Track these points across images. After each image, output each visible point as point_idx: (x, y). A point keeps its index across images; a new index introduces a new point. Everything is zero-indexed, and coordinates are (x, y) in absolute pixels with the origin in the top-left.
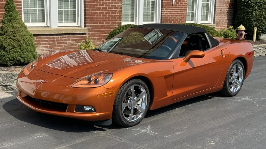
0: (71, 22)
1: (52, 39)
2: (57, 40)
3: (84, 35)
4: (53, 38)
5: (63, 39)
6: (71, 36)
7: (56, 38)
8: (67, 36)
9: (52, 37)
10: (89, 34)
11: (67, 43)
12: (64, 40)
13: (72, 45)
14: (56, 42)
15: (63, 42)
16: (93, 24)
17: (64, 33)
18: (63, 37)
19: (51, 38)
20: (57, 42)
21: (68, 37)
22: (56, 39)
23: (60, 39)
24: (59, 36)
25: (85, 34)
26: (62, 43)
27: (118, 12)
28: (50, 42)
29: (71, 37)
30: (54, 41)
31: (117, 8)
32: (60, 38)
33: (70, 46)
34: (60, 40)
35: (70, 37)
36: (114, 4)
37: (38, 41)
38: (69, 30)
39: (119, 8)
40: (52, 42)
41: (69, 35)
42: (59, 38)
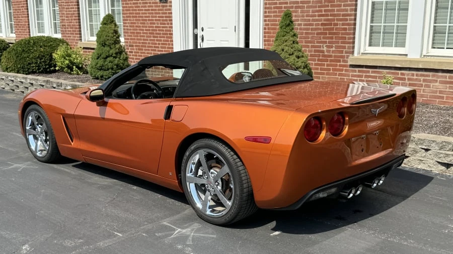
0: (447, 48)
1: (400, 76)
2: (409, 79)
4: (402, 74)
5: (422, 78)
6: (440, 74)
7: (408, 75)
8: (431, 74)
9: (400, 72)
11: (430, 87)
12: (424, 80)
13: (441, 92)
14: (407, 82)
15: (422, 85)
17: (421, 66)
18: (422, 75)
19: (398, 74)
20: (408, 82)
21: (433, 76)
22: (406, 77)
23: (415, 77)
24: (415, 73)
26: (420, 85)
28: (395, 81)
29: (442, 76)
30: (403, 80)
32: (417, 75)
33: (434, 92)
34: (416, 79)
35: (438, 77)
37: (375, 77)
38: (434, 63)
40: (398, 81)
41: (437, 72)
42: (413, 75)
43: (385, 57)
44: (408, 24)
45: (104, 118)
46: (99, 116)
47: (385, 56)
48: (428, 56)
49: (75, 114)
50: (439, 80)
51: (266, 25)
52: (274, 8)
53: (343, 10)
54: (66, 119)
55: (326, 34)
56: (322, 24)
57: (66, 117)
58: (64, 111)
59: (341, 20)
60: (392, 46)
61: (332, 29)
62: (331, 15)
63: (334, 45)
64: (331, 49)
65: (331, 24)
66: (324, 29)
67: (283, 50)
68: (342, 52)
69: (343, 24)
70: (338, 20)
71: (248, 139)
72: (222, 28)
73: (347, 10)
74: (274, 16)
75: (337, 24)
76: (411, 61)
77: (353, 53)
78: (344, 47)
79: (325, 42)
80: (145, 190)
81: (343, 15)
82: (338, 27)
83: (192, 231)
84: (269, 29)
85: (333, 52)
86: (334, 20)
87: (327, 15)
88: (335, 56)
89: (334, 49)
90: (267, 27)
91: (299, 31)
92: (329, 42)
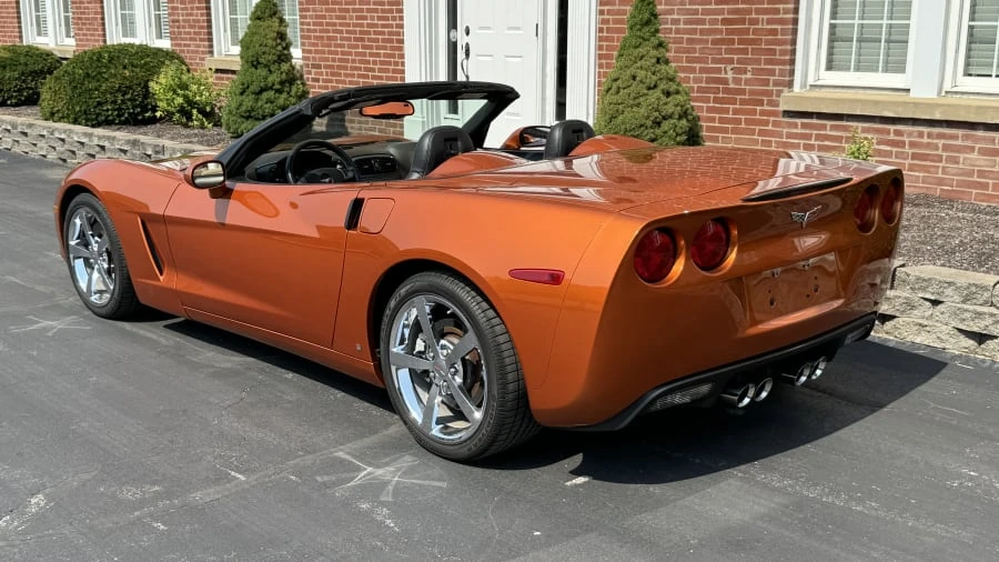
1: (892, 137)
2: (912, 144)
4: (898, 133)
5: (941, 142)
6: (980, 133)
7: (910, 134)
8: (960, 132)
9: (892, 128)
11: (958, 163)
12: (946, 148)
13: (981, 174)
14: (907, 149)
15: (941, 156)
17: (938, 116)
18: (940, 136)
19: (888, 132)
20: (910, 151)
21: (966, 137)
22: (907, 140)
23: (925, 140)
24: (925, 130)
26: (936, 158)
28: (882, 148)
29: (984, 139)
30: (899, 147)
32: (929, 136)
33: (971, 173)
34: (928, 143)
35: (977, 140)
37: (839, 139)
38: (968, 107)
40: (888, 148)
41: (975, 129)
42: (921, 135)
43: (861, 95)
44: (913, 22)
45: (223, 224)
46: (215, 220)
47: (861, 91)
48: (956, 93)
49: (168, 213)
50: (978, 146)
51: (604, 22)
54: (148, 226)
55: (732, 42)
56: (725, 21)
57: (148, 220)
58: (147, 207)
59: (765, 12)
60: (877, 70)
61: (746, 31)
62: (743, 1)
63: (749, 68)
64: (743, 76)
65: (743, 21)
66: (729, 32)
67: (634, 78)
68: (766, 82)
69: (770, 22)
70: (758, 11)
71: (515, 273)
72: (510, 28)
75: (755, 22)
76: (916, 105)
77: (790, 84)
78: (772, 72)
79: (731, 61)
80: (309, 381)
81: (770, 1)
82: (760, 26)
83: (396, 472)
84: (608, 30)
85: (748, 82)
86: (749, 12)
88: (752, 92)
89: (749, 75)
90: (605, 26)
91: (673, 35)
92: (739, 61)
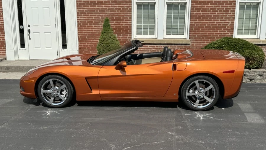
0: (179, 35)
1: (156, 47)
3: (188, 46)
4: (157, 47)
6: (173, 46)
7: (159, 47)
9: (155, 46)
10: (192, 45)
16: (198, 36)
17: (165, 43)
19: (155, 47)
22: (159, 48)
25: (189, 44)
27: (229, 26)
28: (154, 50)
29: (174, 46)
31: (228, 22)
35: (173, 47)
36: (224, 19)
39: (231, 22)
48: (166, 38)
50: (173, 48)
52: (84, 15)
53: (125, 18)
55: (117, 29)
59: (125, 22)
60: (148, 34)
61: (121, 27)
62: (119, 20)
63: (122, 34)
64: (120, 36)
65: (119, 25)
66: (115, 27)
68: (126, 38)
69: (126, 25)
70: (123, 22)
72: (45, 25)
73: (127, 18)
74: (84, 20)
75: (123, 25)
76: (159, 41)
77: (131, 38)
78: (127, 35)
79: (117, 33)
81: (126, 20)
85: (121, 37)
86: (121, 22)
87: (117, 20)
88: (122, 40)
89: (122, 36)
90: (80, 25)
91: (101, 27)
92: (119, 33)
